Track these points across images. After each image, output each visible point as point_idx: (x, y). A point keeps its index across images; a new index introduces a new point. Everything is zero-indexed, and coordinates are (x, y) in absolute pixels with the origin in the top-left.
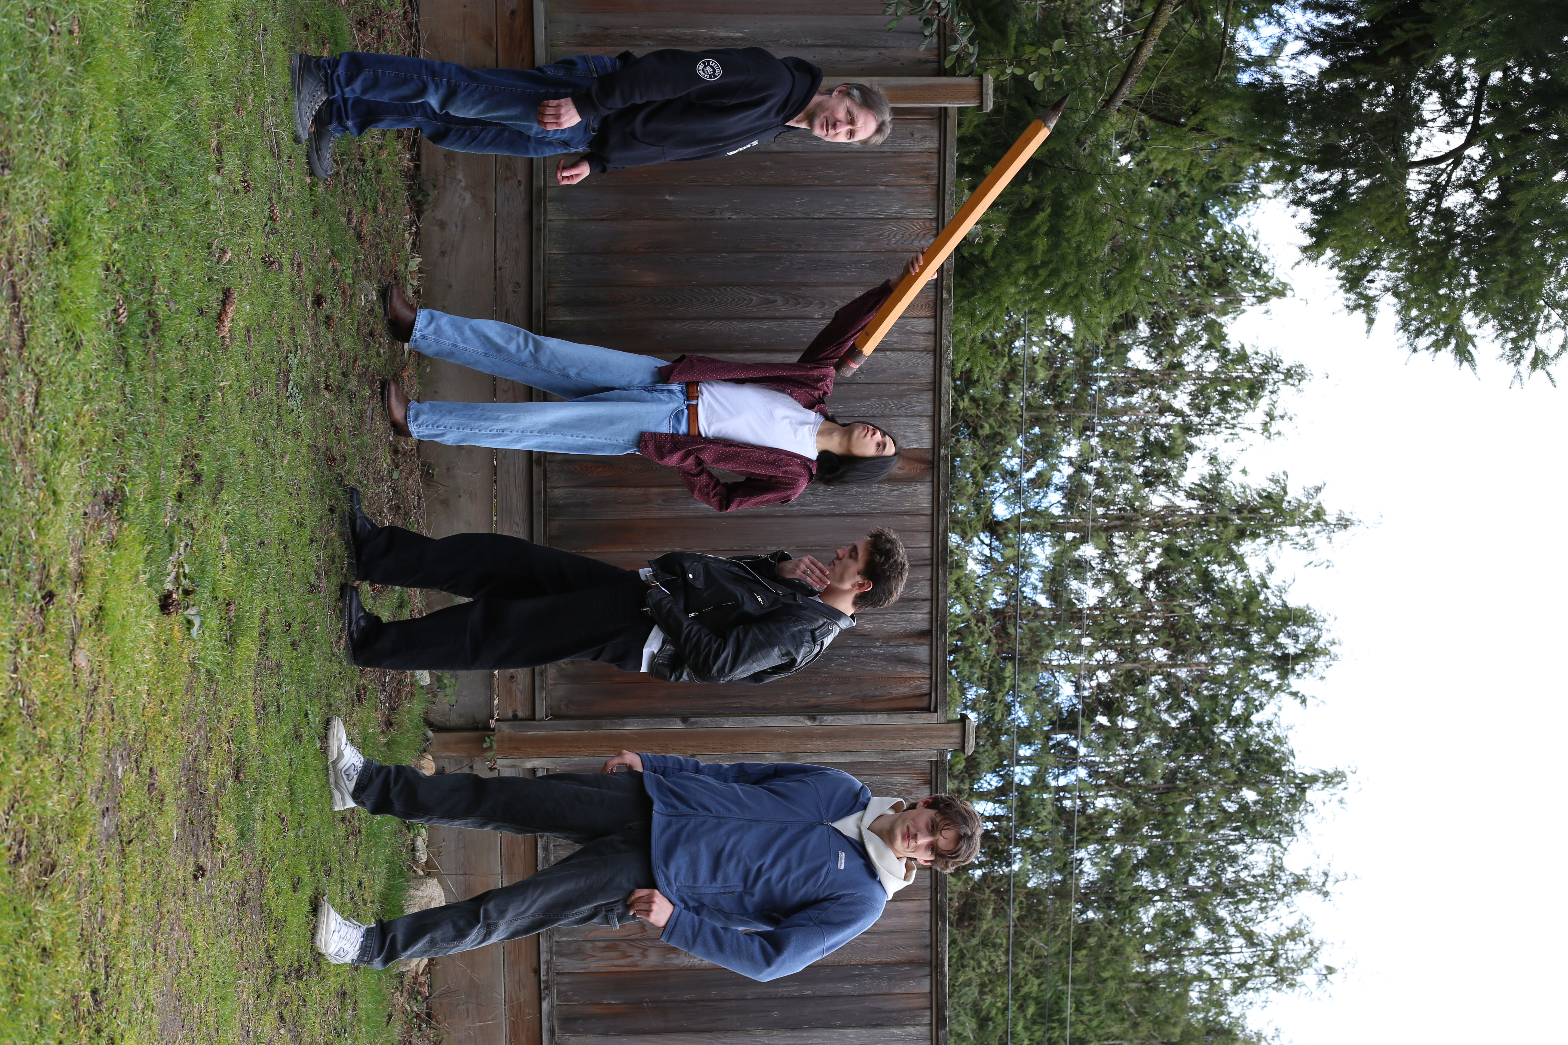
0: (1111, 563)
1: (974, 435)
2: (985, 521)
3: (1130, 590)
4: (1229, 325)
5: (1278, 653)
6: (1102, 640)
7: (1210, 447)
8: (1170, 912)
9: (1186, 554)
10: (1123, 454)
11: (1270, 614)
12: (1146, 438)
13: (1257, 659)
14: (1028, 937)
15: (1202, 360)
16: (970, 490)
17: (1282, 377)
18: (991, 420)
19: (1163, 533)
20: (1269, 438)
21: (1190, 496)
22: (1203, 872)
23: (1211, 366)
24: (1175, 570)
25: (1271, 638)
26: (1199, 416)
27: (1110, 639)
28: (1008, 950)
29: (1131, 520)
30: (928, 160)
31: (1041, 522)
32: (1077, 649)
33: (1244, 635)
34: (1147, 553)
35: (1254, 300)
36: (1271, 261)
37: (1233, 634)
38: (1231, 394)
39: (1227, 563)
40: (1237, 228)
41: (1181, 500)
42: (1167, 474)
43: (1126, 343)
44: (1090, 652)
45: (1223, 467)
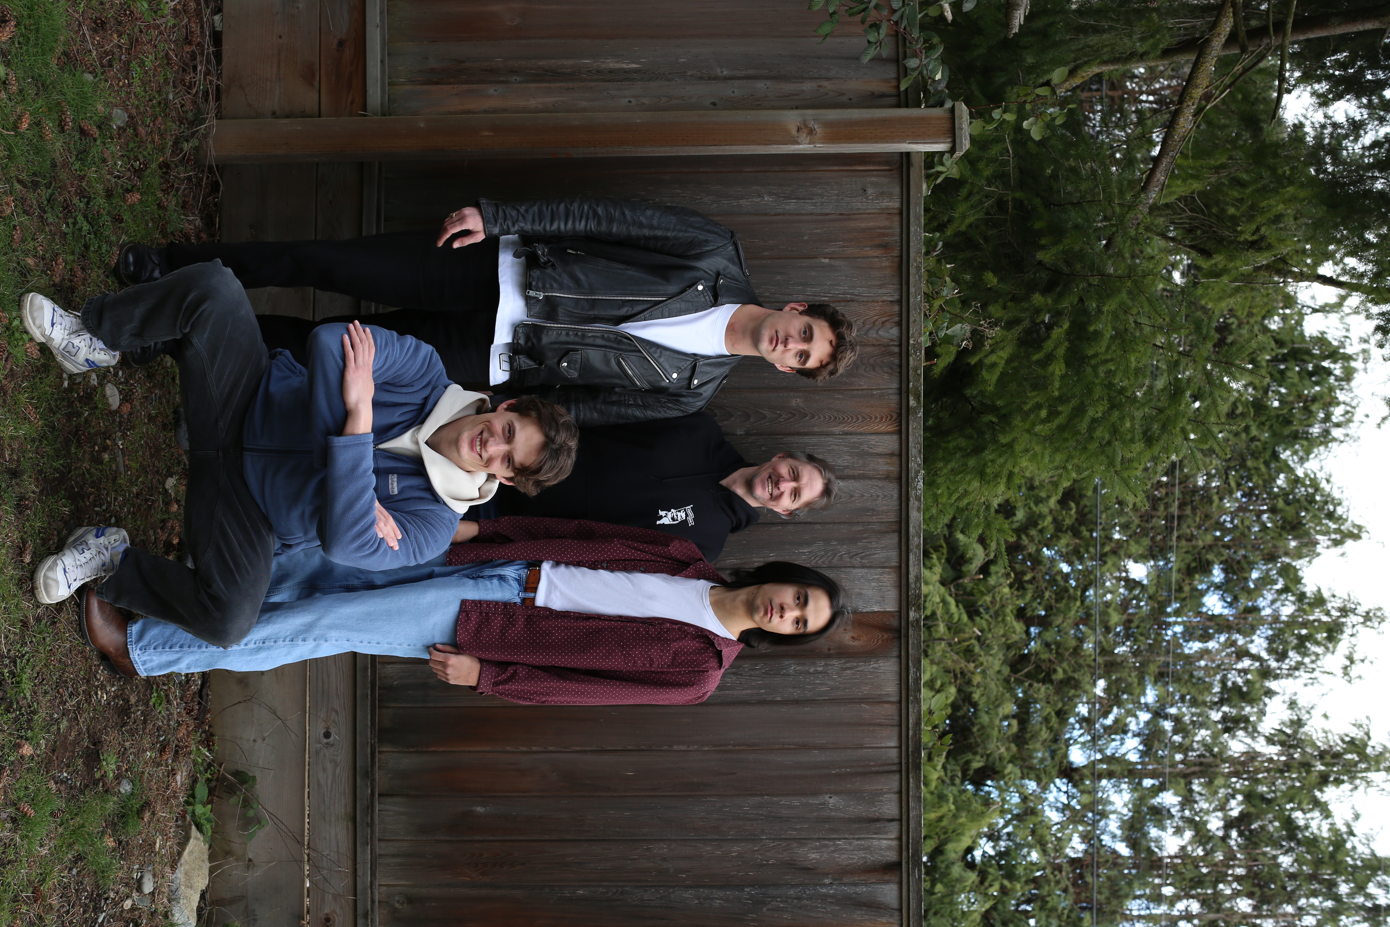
0: (1190, 811)
1: (1047, 679)
2: (1060, 767)
3: (1211, 838)
4: (1304, 569)
5: (1369, 904)
6: (1183, 890)
7: (1289, 692)
9: (1269, 802)
10: (1200, 698)
11: (1359, 863)
12: (1223, 682)
13: (1347, 909)
15: (1279, 604)
16: (1045, 734)
17: (1361, 620)
18: (1065, 665)
19: (1244, 779)
20: (1350, 682)
21: (1270, 740)
23: (1287, 610)
24: (1258, 817)
25: (1360, 888)
26: (1277, 661)
27: (1192, 888)
29: (1210, 766)
30: (886, 223)
31: (1116, 768)
32: (1158, 898)
33: (1332, 885)
34: (1228, 800)
35: (1329, 543)
36: (1345, 503)
37: (1319, 883)
38: (1309, 637)
39: (1311, 810)
40: (1309, 472)
41: (1261, 746)
42: (1246, 720)
43: (1200, 587)
44: (1172, 902)
45: (1303, 711)
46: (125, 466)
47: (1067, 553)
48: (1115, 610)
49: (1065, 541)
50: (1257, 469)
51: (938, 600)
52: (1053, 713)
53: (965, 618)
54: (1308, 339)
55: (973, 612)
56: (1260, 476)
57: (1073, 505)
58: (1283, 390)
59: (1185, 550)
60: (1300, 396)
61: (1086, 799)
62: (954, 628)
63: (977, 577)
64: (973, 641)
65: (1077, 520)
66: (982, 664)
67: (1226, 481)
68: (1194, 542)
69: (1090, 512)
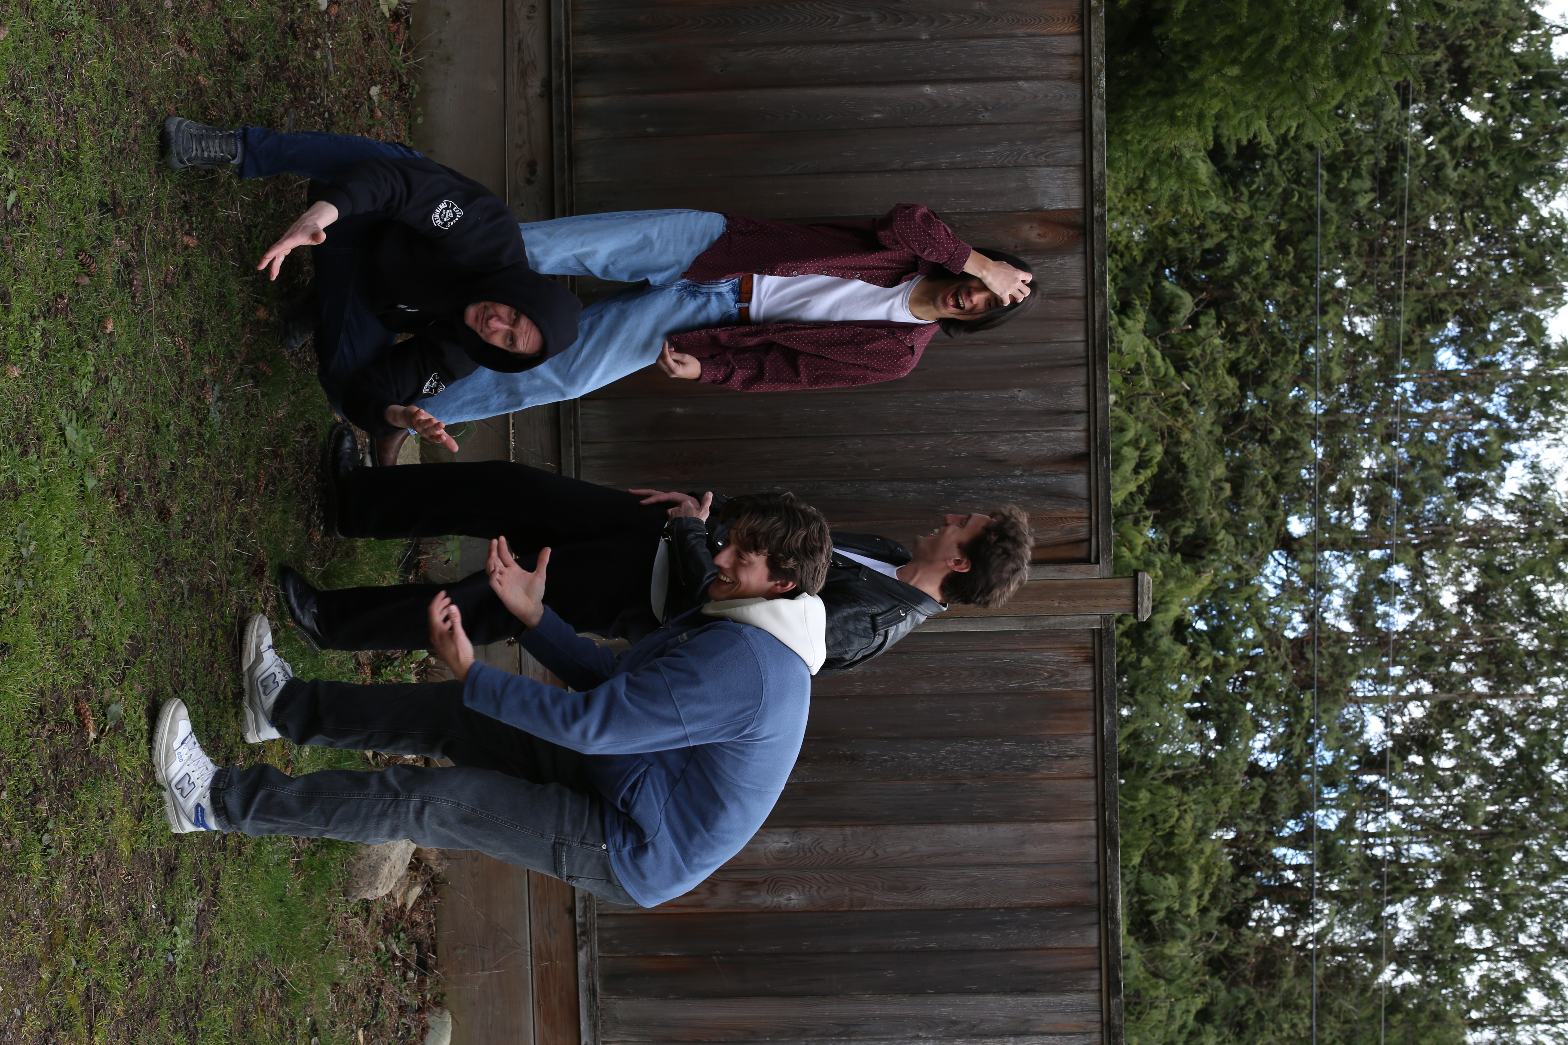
0: (1421, 586)
1: (1263, 440)
2: (1278, 535)
3: (1444, 614)
4: (1549, 320)
6: (1412, 668)
7: (1531, 454)
8: (1499, 974)
9: (1507, 574)
12: (1459, 444)
14: (1335, 1000)
15: (1520, 358)
16: (1260, 500)
18: (1282, 424)
19: (1481, 549)
21: (1510, 507)
22: (1535, 929)
23: (1530, 365)
24: (1495, 591)
26: (1518, 421)
27: (1423, 668)
28: (1311, 1012)
29: (1443, 535)
31: (1341, 537)
32: (1385, 679)
34: (1462, 573)
38: (1553, 394)
39: (1553, 583)
40: (1555, 212)
41: (1499, 514)
42: (1483, 484)
43: (1432, 341)
44: (1401, 683)
45: (1546, 476)
46: (334, 66)
47: (1284, 303)
48: (1338, 364)
49: (1281, 290)
50: (1497, 208)
51: (1142, 350)
52: (1270, 477)
53: (1172, 371)
54: (1556, 63)
55: (1181, 367)
56: (1500, 216)
57: (1290, 249)
58: (1526, 121)
59: (1415, 298)
60: (1545, 127)
61: (1306, 569)
62: (1160, 382)
63: (1185, 328)
64: (1181, 397)
65: (1295, 266)
66: (1191, 421)
67: (1462, 222)
68: (1425, 291)
69: (1310, 257)
